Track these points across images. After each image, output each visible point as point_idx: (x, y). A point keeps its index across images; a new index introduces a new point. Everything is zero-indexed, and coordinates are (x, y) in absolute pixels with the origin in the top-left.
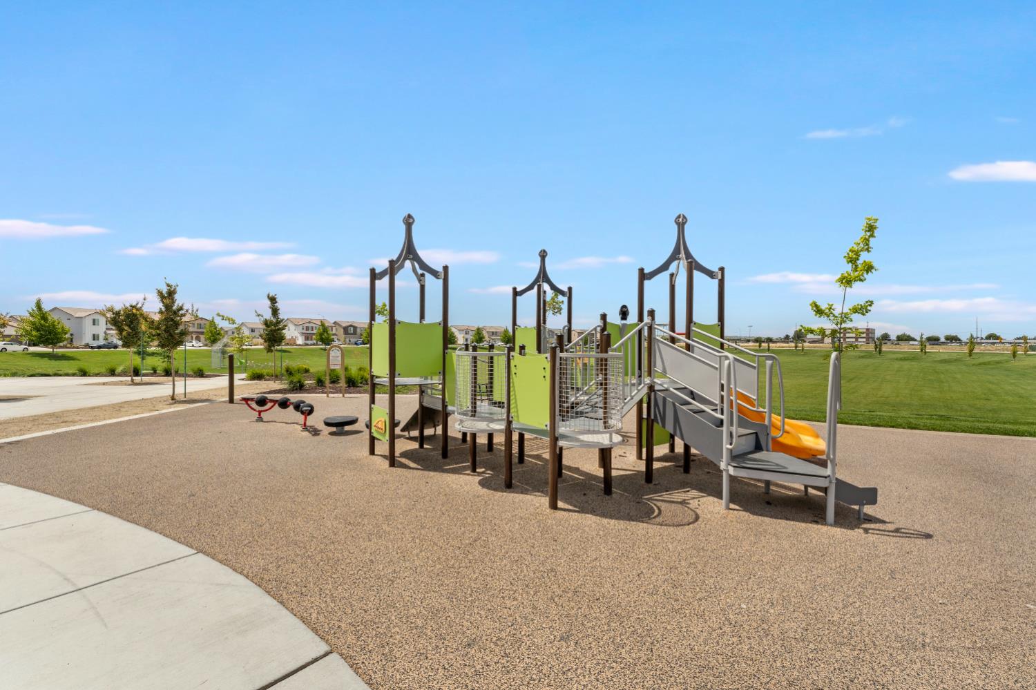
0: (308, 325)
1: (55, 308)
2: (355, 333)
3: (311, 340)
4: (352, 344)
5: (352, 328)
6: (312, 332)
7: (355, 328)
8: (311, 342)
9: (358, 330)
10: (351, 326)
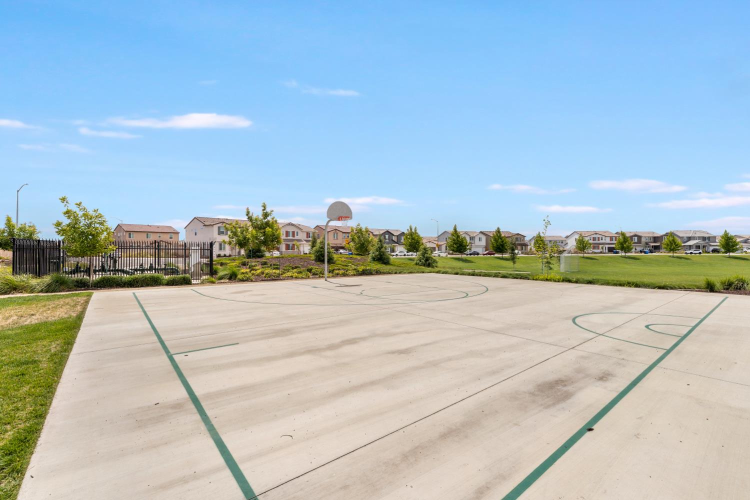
0: (594, 236)
1: (445, 232)
2: (639, 242)
3: (599, 249)
4: (638, 252)
5: (636, 238)
6: (599, 242)
7: (640, 237)
8: (599, 251)
9: (643, 240)
10: (636, 235)
